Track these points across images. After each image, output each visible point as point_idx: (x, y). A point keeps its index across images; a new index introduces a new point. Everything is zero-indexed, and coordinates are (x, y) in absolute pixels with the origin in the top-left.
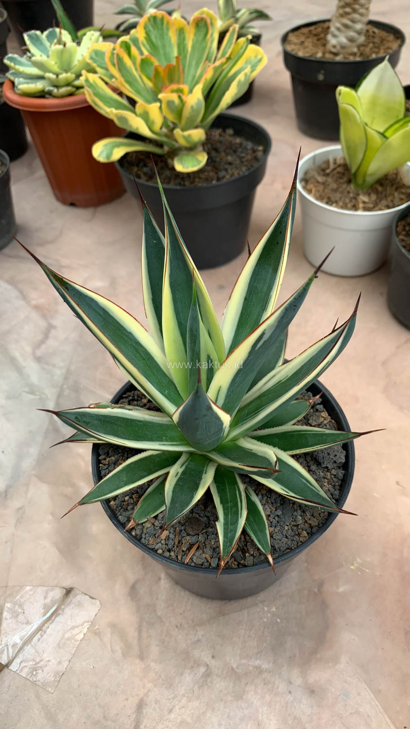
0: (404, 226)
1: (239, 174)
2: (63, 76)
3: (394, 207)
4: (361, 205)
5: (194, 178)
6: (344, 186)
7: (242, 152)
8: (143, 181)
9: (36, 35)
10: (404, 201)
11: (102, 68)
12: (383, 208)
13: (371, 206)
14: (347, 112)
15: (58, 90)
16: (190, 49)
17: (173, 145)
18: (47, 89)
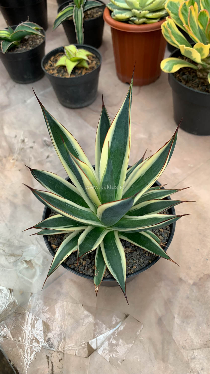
2: (143, 12)
8: (183, 84)
15: (139, 20)
17: (207, 66)
18: (132, 18)
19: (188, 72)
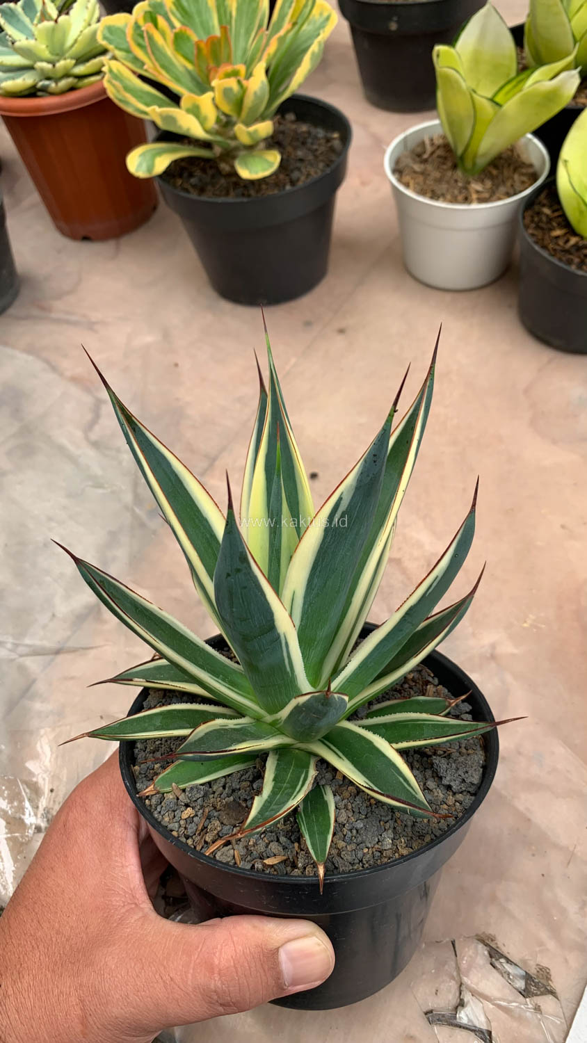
0: (532, 217)
1: (316, 173)
2: (61, 64)
3: (515, 194)
4: (474, 196)
5: (260, 185)
6: (449, 173)
7: (312, 144)
9: (10, 9)
10: (527, 185)
11: (120, 49)
12: (502, 196)
13: (486, 195)
14: (448, 78)
15: (56, 84)
16: (234, 13)
17: (229, 145)
18: (40, 84)
19: (198, 171)
